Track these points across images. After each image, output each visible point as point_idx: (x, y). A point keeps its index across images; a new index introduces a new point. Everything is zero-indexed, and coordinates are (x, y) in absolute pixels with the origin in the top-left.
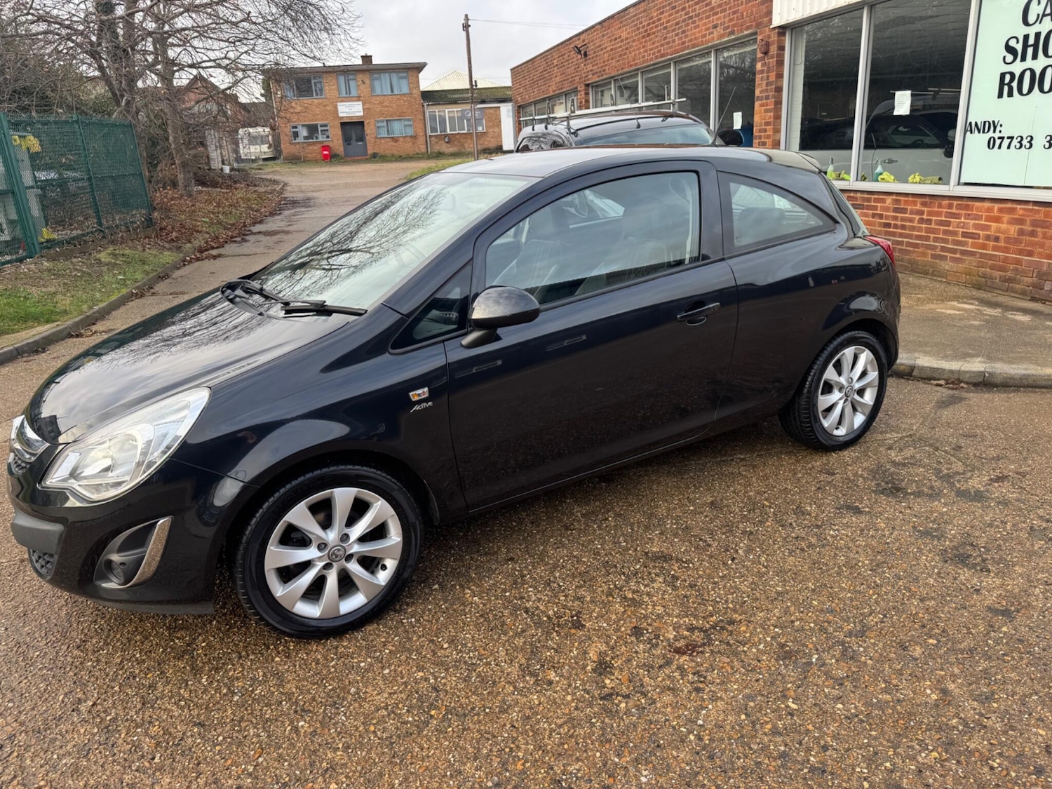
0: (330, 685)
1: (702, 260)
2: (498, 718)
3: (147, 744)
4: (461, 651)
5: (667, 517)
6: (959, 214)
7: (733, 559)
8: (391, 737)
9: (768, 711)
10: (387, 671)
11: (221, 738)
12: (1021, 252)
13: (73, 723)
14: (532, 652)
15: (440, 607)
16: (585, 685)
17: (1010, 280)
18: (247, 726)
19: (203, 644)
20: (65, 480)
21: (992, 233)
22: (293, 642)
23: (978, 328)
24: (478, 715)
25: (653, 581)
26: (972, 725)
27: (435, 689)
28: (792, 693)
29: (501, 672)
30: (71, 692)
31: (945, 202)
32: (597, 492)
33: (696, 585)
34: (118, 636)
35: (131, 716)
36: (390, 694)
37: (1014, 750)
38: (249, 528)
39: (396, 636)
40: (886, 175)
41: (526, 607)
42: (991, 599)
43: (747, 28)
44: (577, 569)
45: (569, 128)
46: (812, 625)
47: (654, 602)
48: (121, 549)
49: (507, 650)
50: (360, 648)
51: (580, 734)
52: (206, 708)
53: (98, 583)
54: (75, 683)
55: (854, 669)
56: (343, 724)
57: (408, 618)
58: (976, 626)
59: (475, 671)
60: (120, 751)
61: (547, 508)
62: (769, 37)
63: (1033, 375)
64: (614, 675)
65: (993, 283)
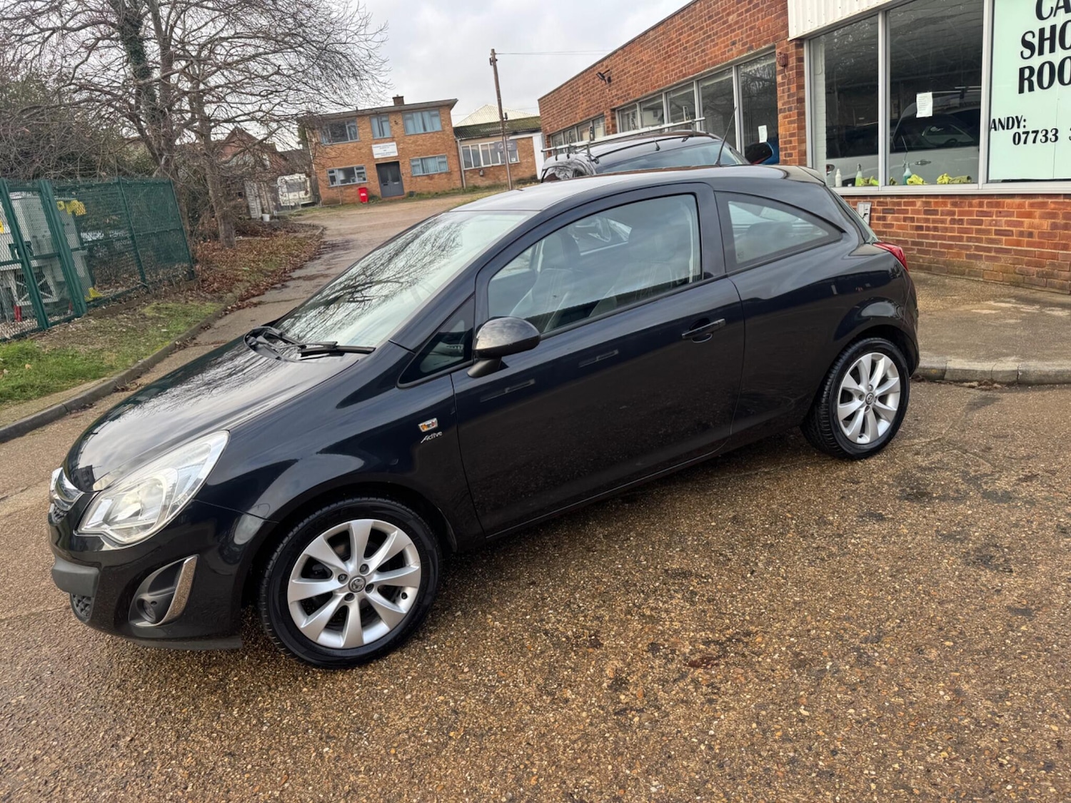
0: (354, 712)
1: (705, 278)
2: (515, 737)
3: (181, 774)
4: (481, 674)
5: (688, 534)
6: (990, 212)
7: (752, 573)
8: (411, 759)
9: (780, 718)
10: (408, 697)
11: (249, 766)
12: (1056, 246)
13: (112, 758)
14: (550, 672)
15: (462, 633)
16: (600, 702)
17: (1048, 275)
18: (275, 754)
19: (235, 679)
20: (98, 526)
21: (1025, 229)
22: (320, 673)
23: (1014, 327)
24: (495, 734)
25: (672, 597)
26: (983, 724)
27: (455, 712)
28: (805, 700)
29: (519, 692)
30: (111, 729)
31: (976, 201)
32: (620, 513)
33: (714, 600)
34: (156, 675)
35: (167, 749)
36: (411, 718)
37: (1025, 746)
38: (271, 563)
39: (418, 663)
40: (914, 178)
41: (545, 629)
42: (1011, 599)
43: (766, 43)
44: (597, 589)
45: (589, 155)
46: (828, 633)
47: (671, 618)
48: (152, 588)
49: (525, 671)
50: (384, 676)
51: (593, 749)
52: (237, 739)
53: (132, 622)
54: (115, 720)
55: (867, 674)
56: (365, 749)
57: (430, 645)
58: (994, 626)
59: (494, 692)
60: (155, 783)
61: (569, 532)
62: (787, 49)
63: (1068, 371)
64: (629, 690)
65: (1031, 279)
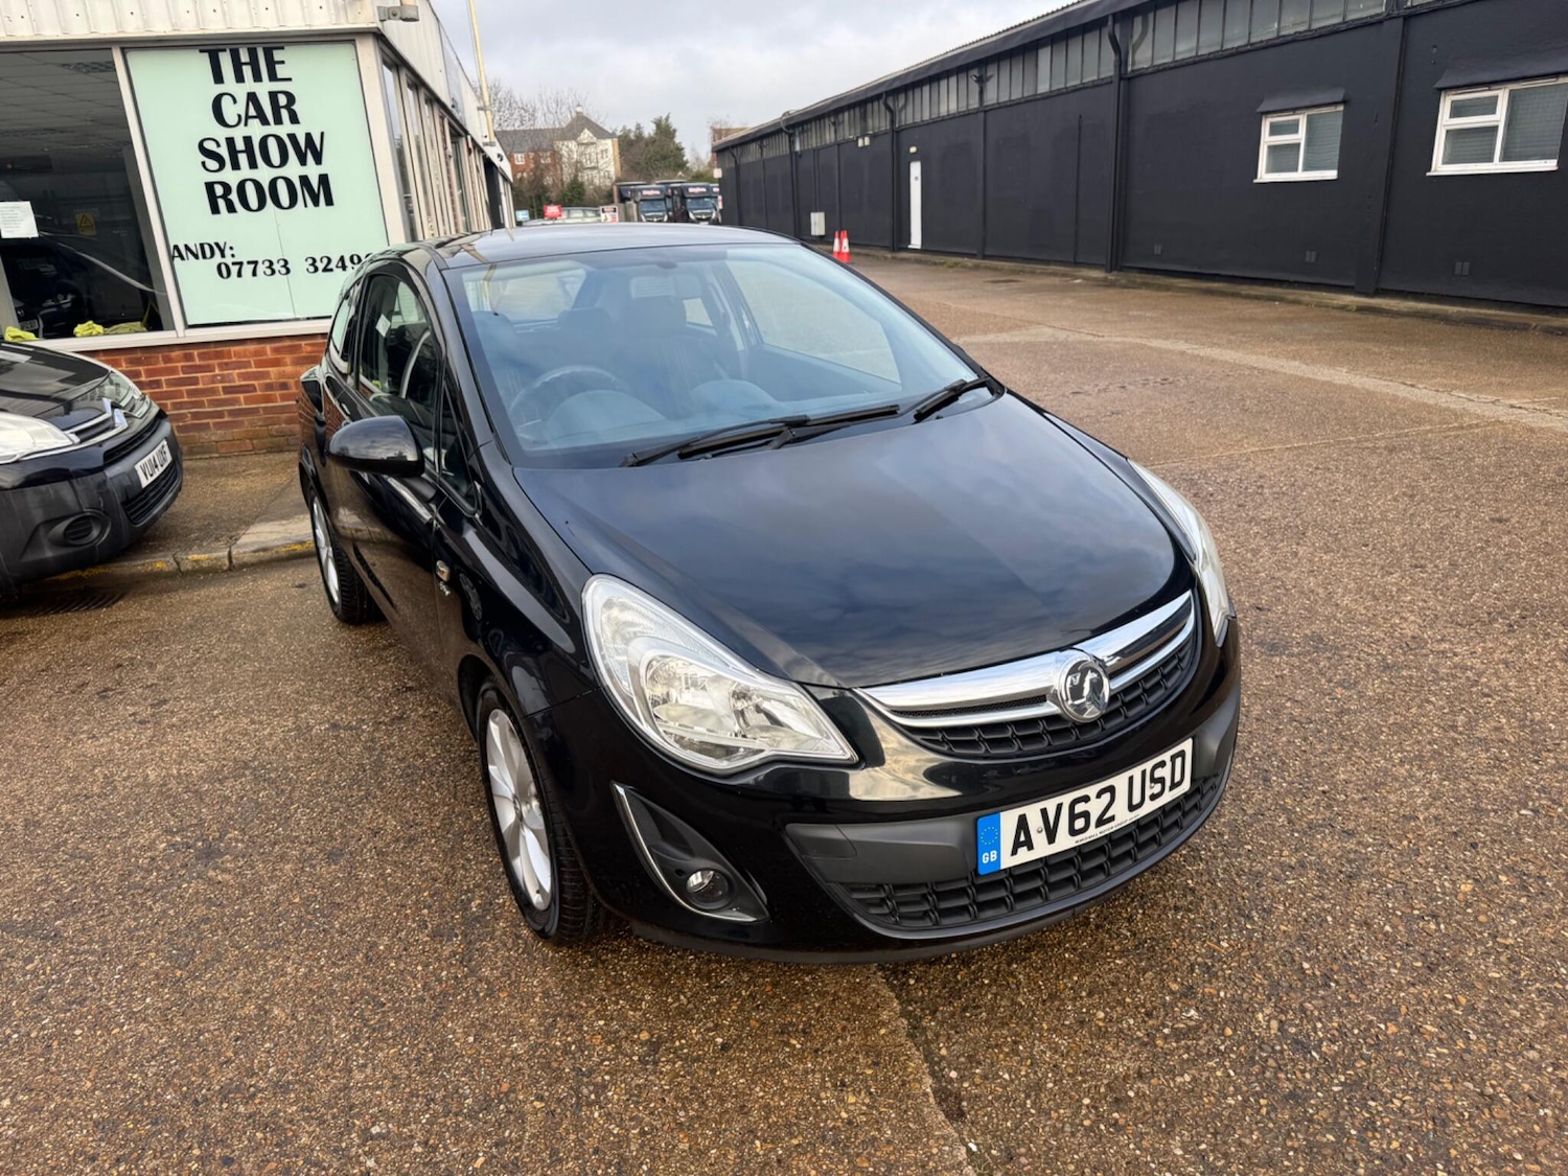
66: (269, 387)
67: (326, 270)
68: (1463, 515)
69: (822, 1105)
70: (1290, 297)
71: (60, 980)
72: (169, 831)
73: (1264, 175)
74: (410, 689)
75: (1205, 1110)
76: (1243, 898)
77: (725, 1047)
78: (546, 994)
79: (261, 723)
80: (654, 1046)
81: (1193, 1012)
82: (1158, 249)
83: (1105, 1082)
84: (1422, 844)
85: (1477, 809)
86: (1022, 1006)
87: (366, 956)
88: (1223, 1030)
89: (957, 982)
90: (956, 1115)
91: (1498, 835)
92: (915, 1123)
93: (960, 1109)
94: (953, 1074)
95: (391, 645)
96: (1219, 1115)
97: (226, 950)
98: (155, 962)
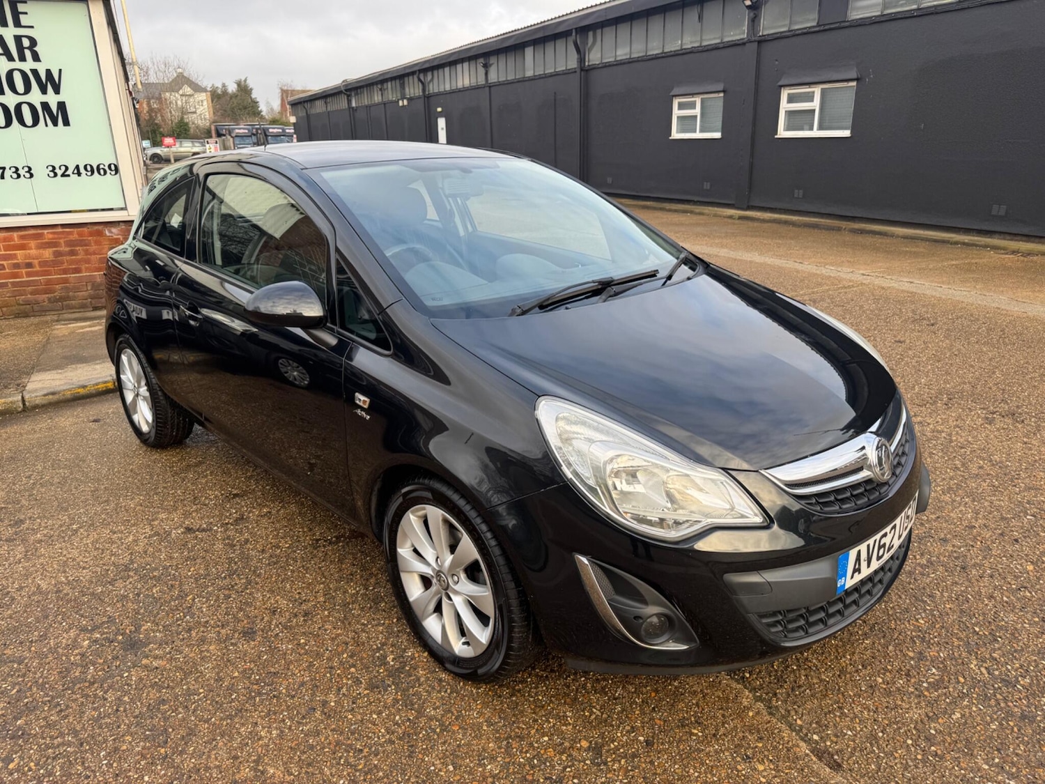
17: (61, 299)
65: (42, 306)
66: (17, 266)
67: (63, 175)
68: (879, 340)
69: (744, 776)
70: (697, 211)
71: (50, 774)
72: (84, 630)
73: (676, 135)
74: (236, 496)
75: (982, 735)
76: (912, 589)
77: (649, 743)
78: (490, 724)
79: (122, 532)
80: (597, 750)
81: (934, 670)
82: (609, 180)
83: (912, 726)
84: (989, 543)
85: (1003, 518)
86: (828, 682)
87: (323, 713)
88: (958, 678)
89: (776, 671)
90: (837, 767)
91: (1025, 532)
92: (813, 777)
93: (835, 761)
94: (815, 737)
95: (200, 463)
96: (991, 737)
97: (196, 725)
98: (133, 745)
